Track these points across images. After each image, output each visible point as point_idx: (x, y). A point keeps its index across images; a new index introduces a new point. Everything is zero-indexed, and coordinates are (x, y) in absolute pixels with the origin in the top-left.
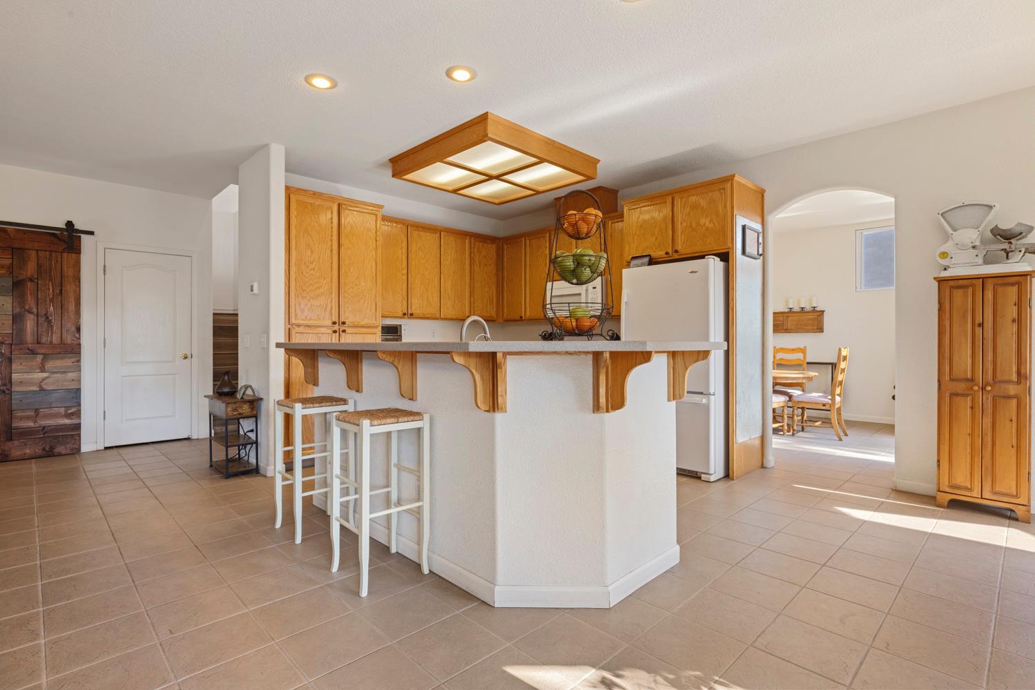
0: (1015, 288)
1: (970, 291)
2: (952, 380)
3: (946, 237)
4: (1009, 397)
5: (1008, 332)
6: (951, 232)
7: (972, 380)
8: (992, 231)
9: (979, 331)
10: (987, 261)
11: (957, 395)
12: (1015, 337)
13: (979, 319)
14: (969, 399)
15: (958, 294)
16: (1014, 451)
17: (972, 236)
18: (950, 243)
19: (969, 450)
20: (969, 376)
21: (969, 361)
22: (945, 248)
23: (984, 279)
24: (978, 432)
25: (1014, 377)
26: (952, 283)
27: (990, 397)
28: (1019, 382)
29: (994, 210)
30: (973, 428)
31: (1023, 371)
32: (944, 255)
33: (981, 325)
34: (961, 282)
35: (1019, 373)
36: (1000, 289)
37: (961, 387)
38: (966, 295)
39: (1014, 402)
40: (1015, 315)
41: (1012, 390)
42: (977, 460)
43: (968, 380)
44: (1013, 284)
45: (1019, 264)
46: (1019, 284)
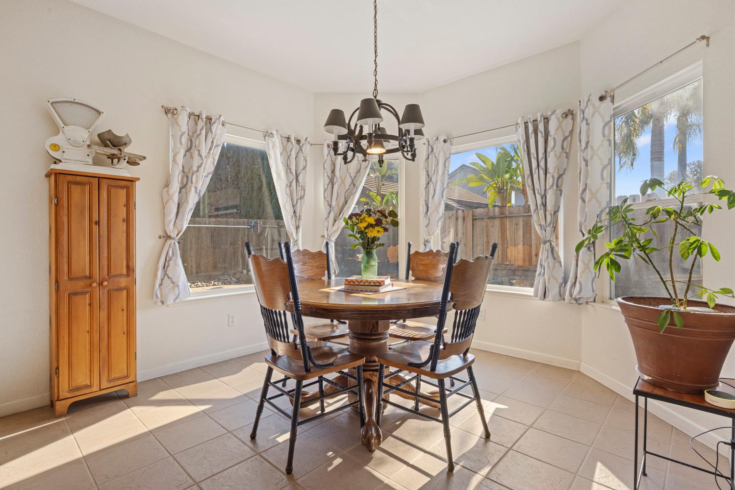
0: (125, 191)
1: (87, 187)
2: (71, 279)
3: (56, 131)
4: (121, 289)
5: (120, 228)
6: (62, 125)
7: (90, 277)
8: (99, 135)
9: (95, 228)
10: (96, 162)
11: (76, 294)
12: (125, 234)
13: (95, 218)
14: (88, 296)
15: (76, 191)
16: (125, 336)
17: (82, 135)
18: (61, 135)
19: (88, 347)
20: (87, 274)
21: (87, 258)
22: (56, 140)
23: (100, 178)
24: (96, 327)
25: (125, 271)
26: (69, 178)
27: (106, 292)
28: (128, 275)
29: (102, 116)
30: (91, 325)
31: (131, 265)
32: (55, 147)
33: (98, 223)
34: (79, 179)
35: (128, 267)
36: (113, 191)
37: (79, 285)
38: (83, 193)
39: (125, 292)
40: (125, 216)
41: (123, 282)
42: (96, 354)
43: (86, 277)
44: (122, 187)
45: (122, 170)
46: (127, 188)
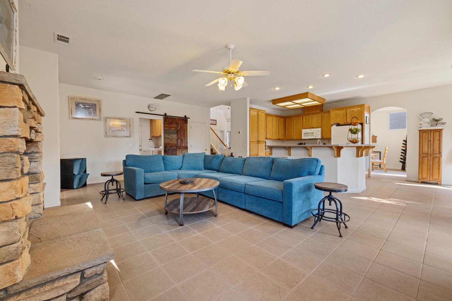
0: (438, 133)
1: (427, 133)
2: (422, 153)
3: (421, 120)
4: (436, 157)
5: (437, 142)
6: (422, 119)
7: (428, 154)
8: (433, 119)
9: (429, 142)
10: (431, 126)
11: (424, 157)
12: (438, 144)
13: (429, 140)
14: (427, 158)
15: (424, 134)
16: (438, 169)
17: (428, 120)
18: (422, 121)
19: (427, 170)
20: (427, 152)
21: (427, 149)
22: (420, 123)
23: (431, 130)
24: (429, 165)
25: (438, 153)
26: (423, 131)
27: (432, 157)
28: (439, 154)
29: (433, 114)
30: (428, 165)
31: (440, 151)
32: (420, 124)
33: (430, 141)
34: (425, 131)
35: (439, 152)
36: (435, 133)
37: (425, 155)
38: (426, 134)
39: (438, 158)
40: (438, 139)
41: (437, 155)
42: (429, 172)
43: (426, 153)
44: (438, 132)
45: (439, 127)
46: (439, 132)
